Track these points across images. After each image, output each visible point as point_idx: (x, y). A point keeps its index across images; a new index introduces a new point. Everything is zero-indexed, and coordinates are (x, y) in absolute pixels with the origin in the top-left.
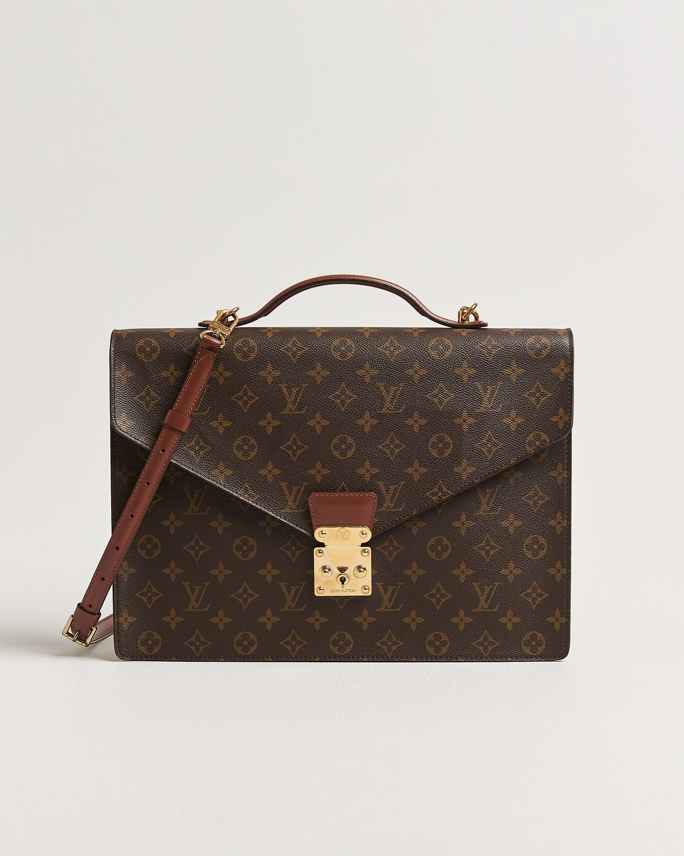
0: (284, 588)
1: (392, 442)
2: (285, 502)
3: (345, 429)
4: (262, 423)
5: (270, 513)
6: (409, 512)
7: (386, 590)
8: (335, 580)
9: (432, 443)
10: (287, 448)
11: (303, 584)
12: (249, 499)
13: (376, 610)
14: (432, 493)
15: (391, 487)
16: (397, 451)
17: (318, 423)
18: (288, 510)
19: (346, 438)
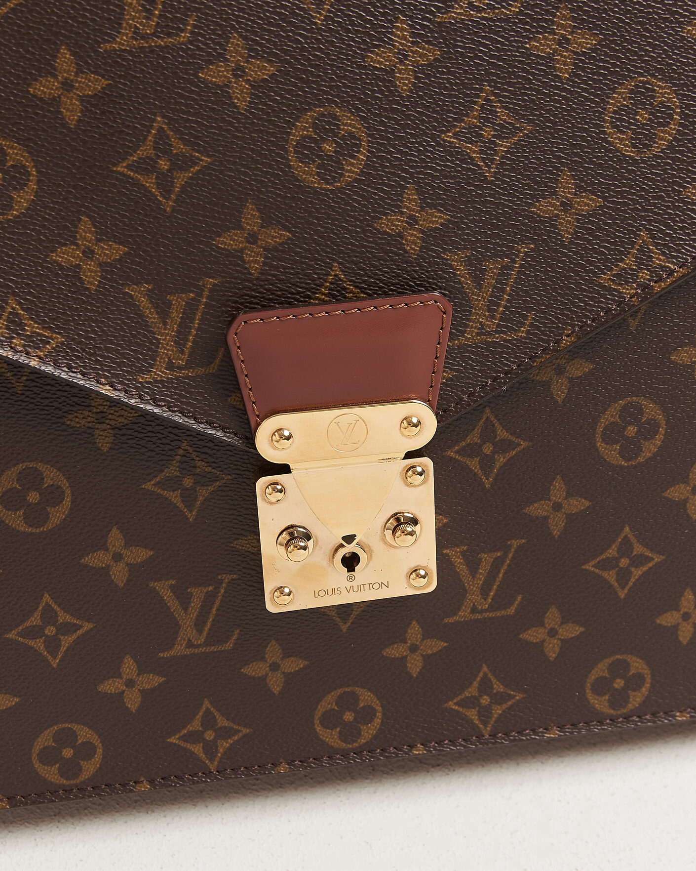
0: (167, 595)
1: (487, 120)
2: (149, 349)
3: (331, 87)
4: (45, 88)
5: (106, 390)
6: (548, 342)
7: (473, 566)
8: (325, 563)
9: (615, 112)
10: (136, 167)
11: (227, 578)
12: (27, 353)
13: (446, 620)
14: (618, 276)
15: (488, 265)
16: (503, 146)
17: (239, 72)
18: (160, 372)
19: (336, 118)
